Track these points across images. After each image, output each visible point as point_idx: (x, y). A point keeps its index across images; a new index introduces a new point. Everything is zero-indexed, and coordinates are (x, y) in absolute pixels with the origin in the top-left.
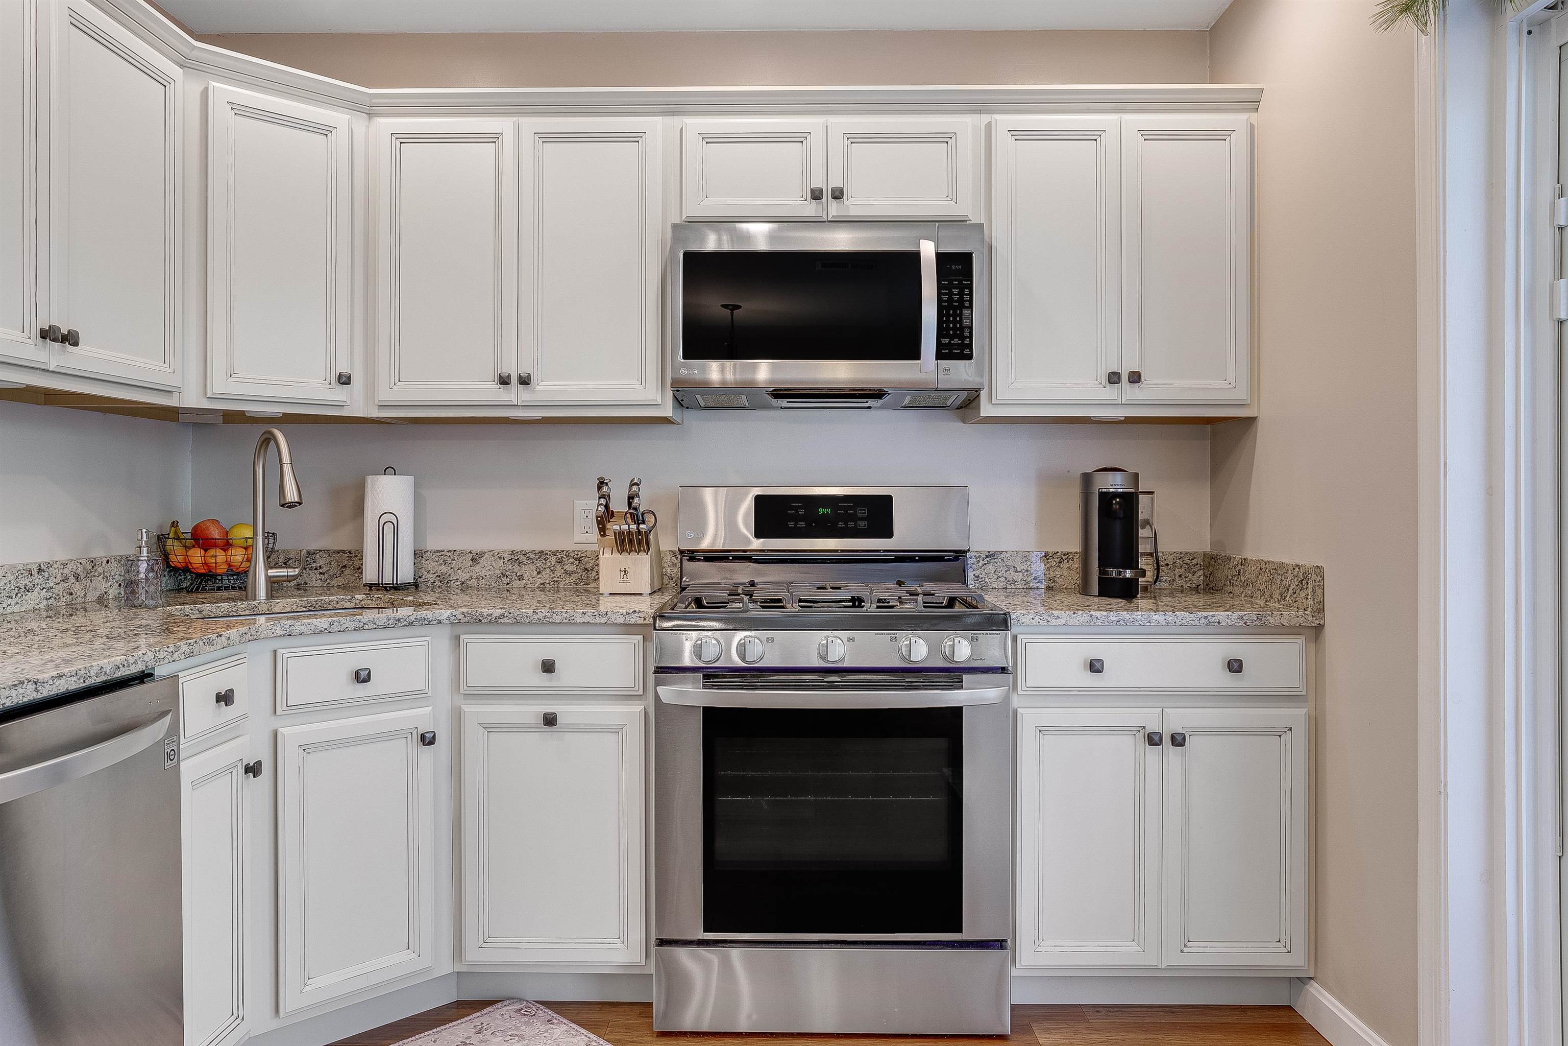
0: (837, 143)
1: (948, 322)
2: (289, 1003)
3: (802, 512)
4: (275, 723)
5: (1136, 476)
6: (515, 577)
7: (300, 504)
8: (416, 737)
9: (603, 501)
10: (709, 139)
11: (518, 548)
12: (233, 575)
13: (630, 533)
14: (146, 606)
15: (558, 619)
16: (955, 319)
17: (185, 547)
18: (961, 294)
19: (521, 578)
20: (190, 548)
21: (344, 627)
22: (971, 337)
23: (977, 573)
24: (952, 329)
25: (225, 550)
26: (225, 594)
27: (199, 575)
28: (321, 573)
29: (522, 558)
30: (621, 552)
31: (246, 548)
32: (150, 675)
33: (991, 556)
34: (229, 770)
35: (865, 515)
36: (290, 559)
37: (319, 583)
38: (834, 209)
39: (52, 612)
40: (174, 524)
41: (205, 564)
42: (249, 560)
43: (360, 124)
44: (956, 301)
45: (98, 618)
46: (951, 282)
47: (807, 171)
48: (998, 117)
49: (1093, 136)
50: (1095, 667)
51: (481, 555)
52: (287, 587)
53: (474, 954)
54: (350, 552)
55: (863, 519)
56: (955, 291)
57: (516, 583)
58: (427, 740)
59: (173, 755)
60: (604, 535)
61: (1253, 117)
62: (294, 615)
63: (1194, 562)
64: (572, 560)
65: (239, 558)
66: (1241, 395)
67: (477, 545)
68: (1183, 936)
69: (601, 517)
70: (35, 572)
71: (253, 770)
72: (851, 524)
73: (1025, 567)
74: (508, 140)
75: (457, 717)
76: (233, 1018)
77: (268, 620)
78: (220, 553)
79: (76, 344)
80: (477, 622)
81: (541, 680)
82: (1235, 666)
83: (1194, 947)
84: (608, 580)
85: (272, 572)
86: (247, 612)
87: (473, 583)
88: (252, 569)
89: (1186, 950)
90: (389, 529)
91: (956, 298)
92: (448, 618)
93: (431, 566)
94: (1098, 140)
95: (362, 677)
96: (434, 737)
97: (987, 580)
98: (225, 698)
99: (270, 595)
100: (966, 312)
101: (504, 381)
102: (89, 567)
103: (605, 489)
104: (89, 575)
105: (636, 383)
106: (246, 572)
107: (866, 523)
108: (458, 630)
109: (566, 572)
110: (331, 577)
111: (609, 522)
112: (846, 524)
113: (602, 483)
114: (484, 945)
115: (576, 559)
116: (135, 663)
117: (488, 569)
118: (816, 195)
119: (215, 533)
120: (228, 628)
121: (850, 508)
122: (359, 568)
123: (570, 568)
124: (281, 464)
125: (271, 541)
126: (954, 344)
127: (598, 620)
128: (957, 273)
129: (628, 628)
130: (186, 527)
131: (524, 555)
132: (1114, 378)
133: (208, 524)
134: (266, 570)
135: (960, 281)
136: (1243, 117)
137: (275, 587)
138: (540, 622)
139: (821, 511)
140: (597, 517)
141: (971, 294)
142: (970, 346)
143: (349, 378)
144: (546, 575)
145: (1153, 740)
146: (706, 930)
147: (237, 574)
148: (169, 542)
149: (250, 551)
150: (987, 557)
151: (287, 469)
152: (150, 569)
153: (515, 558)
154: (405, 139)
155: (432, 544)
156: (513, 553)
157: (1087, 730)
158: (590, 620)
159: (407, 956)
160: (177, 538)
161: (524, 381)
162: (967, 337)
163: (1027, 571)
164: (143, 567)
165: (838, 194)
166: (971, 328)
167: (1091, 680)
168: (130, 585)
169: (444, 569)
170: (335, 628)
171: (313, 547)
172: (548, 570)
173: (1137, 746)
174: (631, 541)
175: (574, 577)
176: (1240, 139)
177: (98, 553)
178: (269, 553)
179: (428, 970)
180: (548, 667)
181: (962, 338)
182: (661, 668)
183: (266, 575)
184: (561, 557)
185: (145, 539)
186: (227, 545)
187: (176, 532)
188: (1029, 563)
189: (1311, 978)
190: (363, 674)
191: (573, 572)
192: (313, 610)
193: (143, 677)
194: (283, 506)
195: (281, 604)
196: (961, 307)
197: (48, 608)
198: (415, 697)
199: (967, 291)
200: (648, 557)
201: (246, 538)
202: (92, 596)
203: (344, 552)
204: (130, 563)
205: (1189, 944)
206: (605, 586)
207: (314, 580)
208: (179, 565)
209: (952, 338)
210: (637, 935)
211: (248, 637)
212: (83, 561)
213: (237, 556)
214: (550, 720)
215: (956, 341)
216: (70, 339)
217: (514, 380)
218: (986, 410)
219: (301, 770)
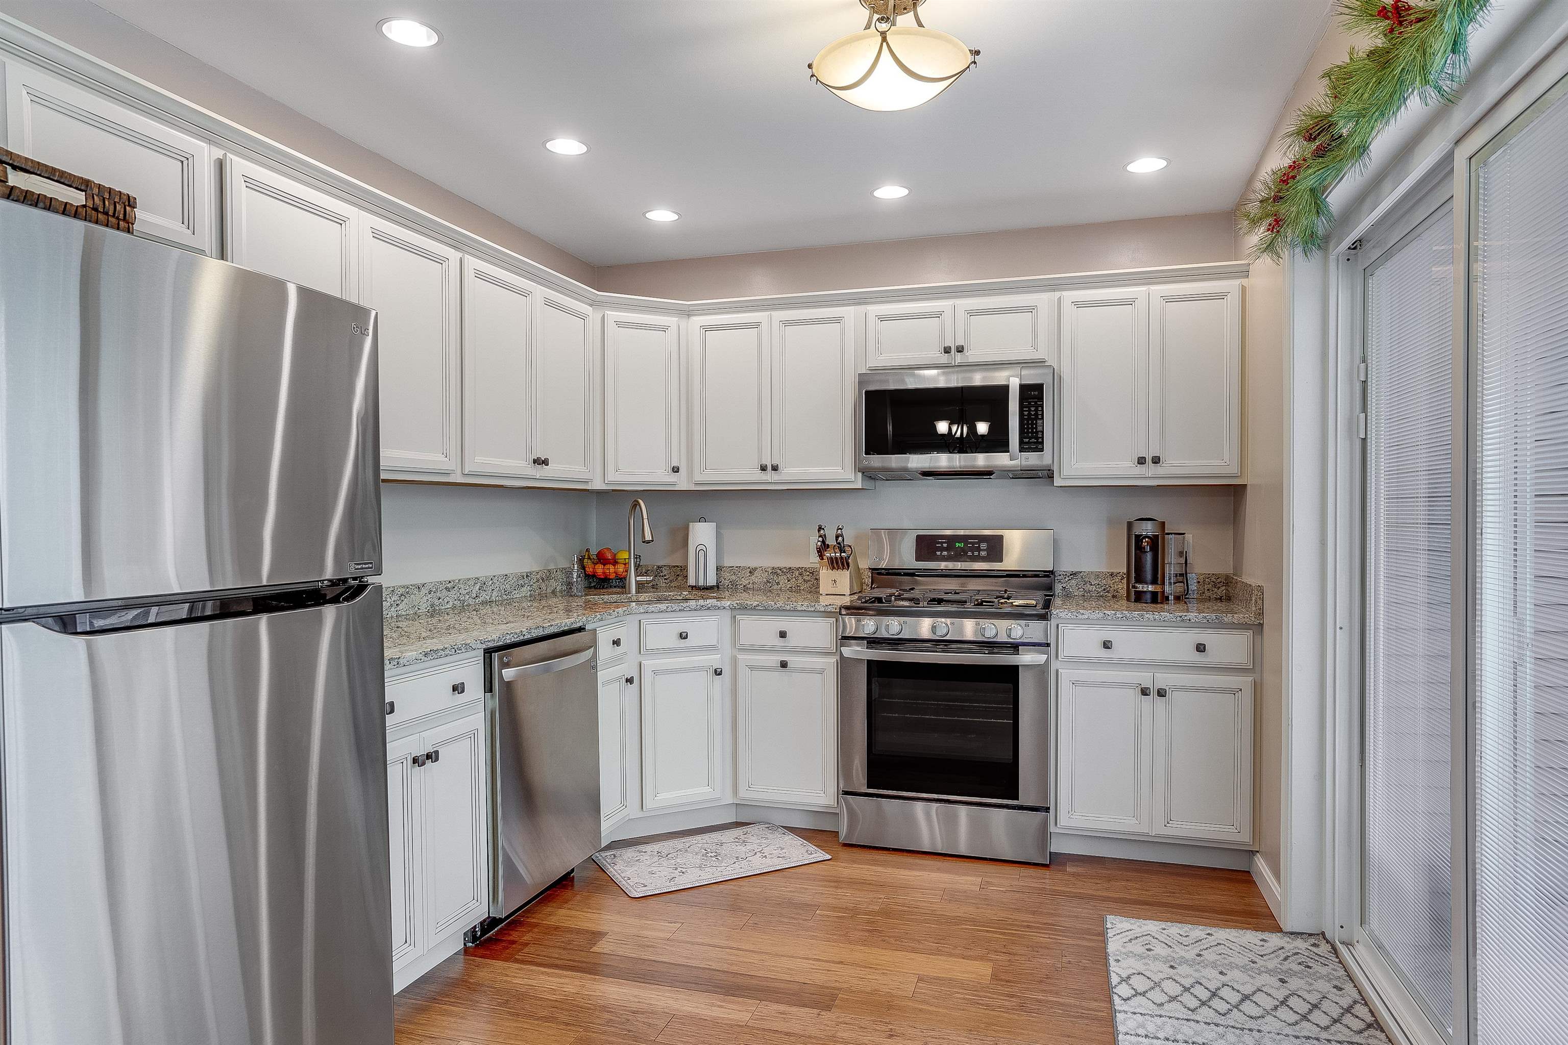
0: (961, 315)
1: (1028, 428)
2: (649, 803)
3: (945, 545)
4: (640, 658)
5: (1163, 524)
6: (774, 583)
7: (652, 541)
8: (712, 671)
9: (820, 539)
10: (882, 318)
11: (776, 566)
12: (618, 579)
13: (836, 558)
14: (577, 596)
15: (788, 608)
16: (1032, 426)
17: (593, 563)
18: (1036, 410)
19: (778, 584)
20: (596, 564)
21: (674, 609)
22: (1043, 438)
23: (1064, 585)
24: (1030, 433)
25: (614, 565)
26: (614, 590)
27: (600, 579)
28: (665, 579)
29: (779, 571)
30: (833, 568)
31: (625, 564)
32: (584, 629)
33: (1074, 574)
34: (618, 679)
35: (985, 548)
36: (649, 570)
37: (664, 585)
38: (959, 358)
39: (532, 598)
40: (588, 550)
41: (604, 573)
42: (627, 571)
43: (683, 323)
44: (1033, 415)
45: (553, 601)
46: (1030, 403)
47: (942, 335)
48: (1065, 293)
49: (1130, 302)
50: (1107, 645)
51: (756, 569)
52: (647, 587)
53: (744, 794)
54: (681, 567)
55: (984, 550)
56: (1033, 409)
57: (775, 587)
58: (718, 673)
59: (595, 667)
60: (823, 559)
61: (1244, 281)
62: (650, 602)
63: (1219, 580)
64: (808, 573)
65: (621, 570)
66: (1234, 469)
67: (753, 564)
68: (1166, 817)
69: (819, 548)
70: (525, 577)
71: (630, 681)
72: (976, 553)
73: (1097, 582)
74: (765, 326)
75: (734, 662)
76: (621, 805)
77: (636, 605)
78: (611, 567)
79: (547, 465)
80: (744, 608)
81: (779, 642)
82: (1201, 648)
83: (1174, 824)
84: (825, 586)
85: (639, 578)
86: (626, 600)
87: (750, 586)
88: (628, 576)
89: (1168, 825)
90: (701, 554)
91: (1033, 413)
92: (729, 606)
93: (727, 576)
94: (1133, 304)
95: (683, 636)
96: (721, 671)
97: (1071, 590)
98: (616, 643)
99: (638, 592)
100: (1039, 422)
101: (763, 468)
102: (548, 574)
103: (822, 532)
104: (548, 578)
105: (840, 470)
106: (625, 578)
107: (986, 553)
108: (735, 613)
109: (804, 581)
110: (671, 581)
111: (826, 551)
112: (973, 553)
113: (820, 528)
114: (749, 789)
115: (810, 573)
116: (579, 622)
117: (758, 578)
118: (947, 350)
119: (609, 556)
120: (617, 608)
121: (976, 543)
122: (687, 576)
123: (807, 578)
124: (643, 519)
125: (638, 560)
126: (1032, 442)
127: (810, 609)
128: (1034, 397)
129: (827, 614)
130: (594, 552)
131: (780, 570)
132: (1141, 461)
133: (605, 551)
134: (636, 577)
135: (1036, 403)
136: (1237, 282)
137: (640, 587)
138: (778, 610)
139: (957, 545)
140: (817, 548)
141: (1042, 410)
142: (1042, 443)
143: (678, 469)
144: (793, 582)
145: (1145, 692)
146: (868, 787)
147: (621, 579)
148: (586, 560)
149: (627, 566)
150: (1071, 575)
151: (646, 521)
152: (578, 576)
153: (775, 571)
154: (708, 329)
155: (727, 562)
156: (773, 568)
157: (1103, 684)
158: (805, 609)
159: (707, 789)
160: (589, 558)
161: (775, 468)
162: (1040, 438)
163: (1099, 584)
164: (575, 575)
165: (960, 350)
166: (1043, 432)
167: (1105, 653)
168: (570, 584)
169: (734, 577)
170: (669, 610)
171: (661, 563)
172: (794, 579)
173: (1137, 696)
174: (837, 563)
175: (809, 584)
176: (1234, 299)
177: (552, 567)
178: (637, 567)
179: (719, 799)
180: (783, 635)
181: (1037, 438)
182: (845, 637)
183: (636, 580)
184: (801, 571)
185: (576, 560)
186: (615, 562)
187: (588, 555)
188: (1100, 580)
189: (1258, 852)
190: (684, 635)
191: (809, 581)
192: (659, 600)
193: (581, 629)
194: (643, 542)
195: (643, 597)
196: (1037, 418)
197: (531, 596)
198: (711, 649)
199: (1040, 409)
200: (848, 572)
201: (625, 559)
202: (549, 591)
203: (677, 566)
204: (568, 573)
205: (1171, 822)
206: (822, 590)
207: (662, 583)
208: (590, 573)
209: (1030, 438)
210: (832, 789)
211: (627, 612)
212: (545, 571)
213: (621, 568)
214: (784, 665)
215: (1033, 440)
216: (545, 462)
217: (769, 468)
218: (1058, 482)
219: (653, 684)
